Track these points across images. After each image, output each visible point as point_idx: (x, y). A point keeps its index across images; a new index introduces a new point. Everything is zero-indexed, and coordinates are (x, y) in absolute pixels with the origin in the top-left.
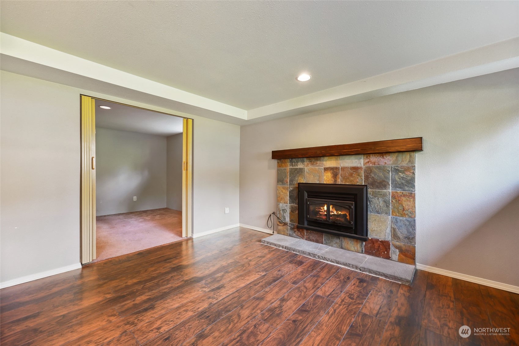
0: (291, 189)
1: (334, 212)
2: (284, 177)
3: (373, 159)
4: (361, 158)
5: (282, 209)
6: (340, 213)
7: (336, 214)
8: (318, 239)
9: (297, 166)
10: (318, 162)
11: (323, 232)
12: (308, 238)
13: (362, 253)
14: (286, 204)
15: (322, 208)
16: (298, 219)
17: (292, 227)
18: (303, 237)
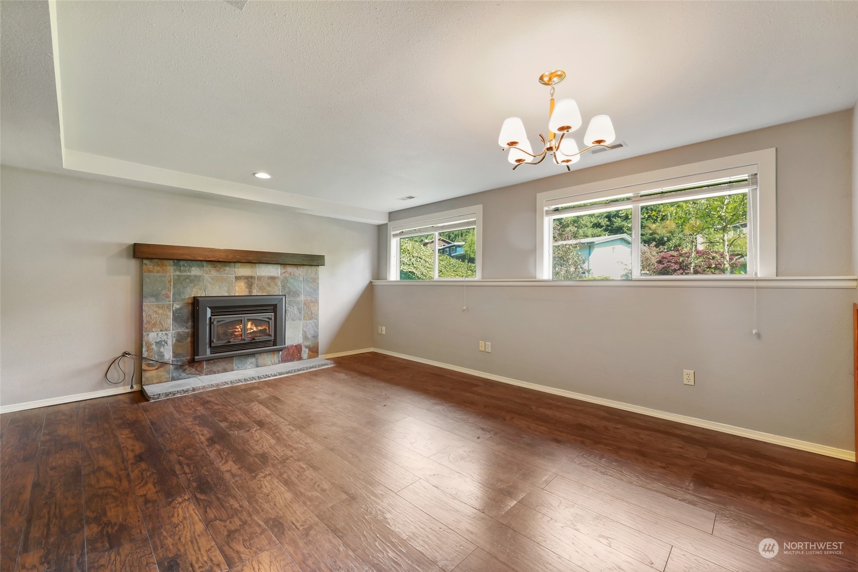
0: (178, 307)
1: (253, 329)
2: (160, 289)
4: (278, 268)
5: (156, 342)
6: (260, 328)
8: (225, 367)
9: (190, 272)
10: (227, 269)
11: (232, 357)
12: (210, 371)
14: (164, 333)
16: (190, 350)
17: (179, 364)
18: (200, 373)
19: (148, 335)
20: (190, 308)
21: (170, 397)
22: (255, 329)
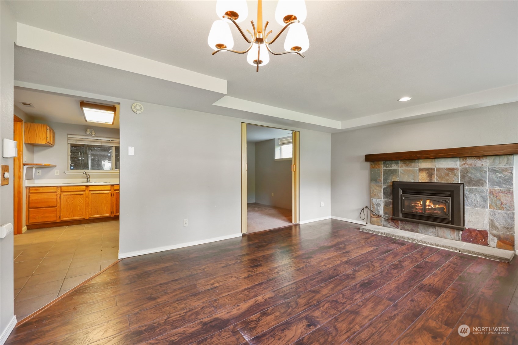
0: (385, 186)
1: (431, 206)
2: (377, 177)
3: (469, 161)
4: (457, 161)
5: (376, 204)
6: (437, 206)
7: (433, 207)
8: (413, 229)
9: (391, 167)
10: (413, 164)
11: (418, 223)
12: (403, 228)
13: (459, 240)
14: (379, 200)
15: (418, 203)
16: (392, 212)
17: (386, 218)
18: (397, 227)
19: (373, 199)
20: (391, 188)
22: (433, 206)
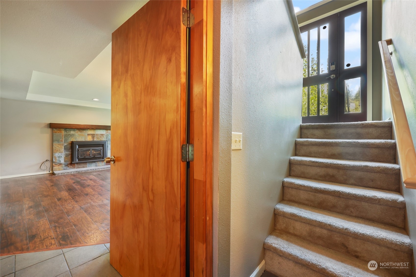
0: (66, 145)
2: (59, 138)
4: (104, 131)
5: (58, 157)
6: (97, 152)
8: (84, 166)
9: (70, 133)
10: (84, 131)
11: (86, 162)
12: (78, 167)
14: (61, 153)
15: (88, 152)
16: (70, 160)
17: (66, 164)
18: (74, 168)
19: (55, 154)
20: (70, 145)
21: (63, 174)
22: (95, 153)
